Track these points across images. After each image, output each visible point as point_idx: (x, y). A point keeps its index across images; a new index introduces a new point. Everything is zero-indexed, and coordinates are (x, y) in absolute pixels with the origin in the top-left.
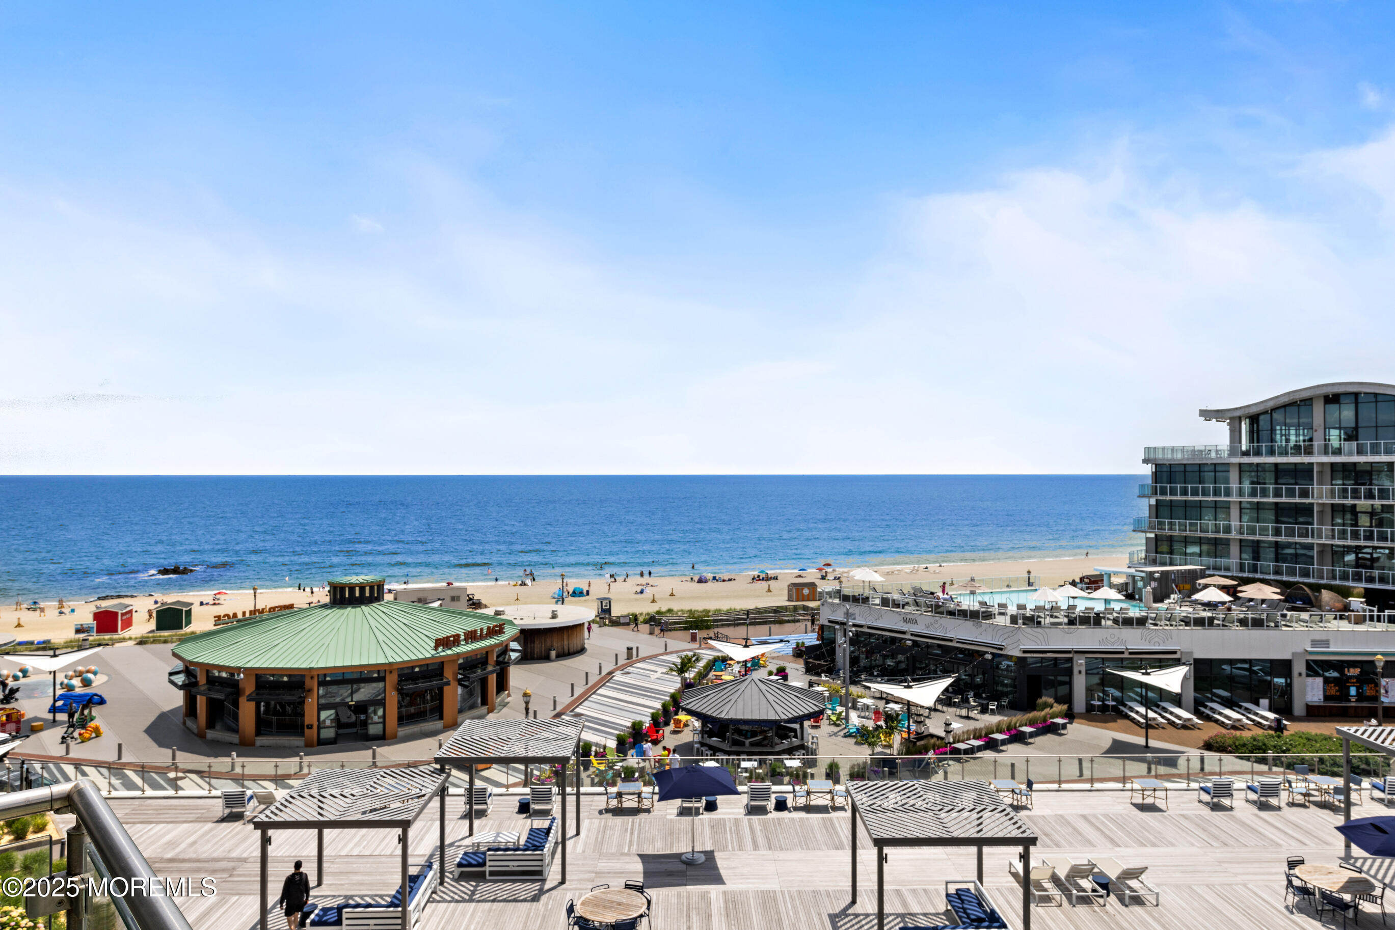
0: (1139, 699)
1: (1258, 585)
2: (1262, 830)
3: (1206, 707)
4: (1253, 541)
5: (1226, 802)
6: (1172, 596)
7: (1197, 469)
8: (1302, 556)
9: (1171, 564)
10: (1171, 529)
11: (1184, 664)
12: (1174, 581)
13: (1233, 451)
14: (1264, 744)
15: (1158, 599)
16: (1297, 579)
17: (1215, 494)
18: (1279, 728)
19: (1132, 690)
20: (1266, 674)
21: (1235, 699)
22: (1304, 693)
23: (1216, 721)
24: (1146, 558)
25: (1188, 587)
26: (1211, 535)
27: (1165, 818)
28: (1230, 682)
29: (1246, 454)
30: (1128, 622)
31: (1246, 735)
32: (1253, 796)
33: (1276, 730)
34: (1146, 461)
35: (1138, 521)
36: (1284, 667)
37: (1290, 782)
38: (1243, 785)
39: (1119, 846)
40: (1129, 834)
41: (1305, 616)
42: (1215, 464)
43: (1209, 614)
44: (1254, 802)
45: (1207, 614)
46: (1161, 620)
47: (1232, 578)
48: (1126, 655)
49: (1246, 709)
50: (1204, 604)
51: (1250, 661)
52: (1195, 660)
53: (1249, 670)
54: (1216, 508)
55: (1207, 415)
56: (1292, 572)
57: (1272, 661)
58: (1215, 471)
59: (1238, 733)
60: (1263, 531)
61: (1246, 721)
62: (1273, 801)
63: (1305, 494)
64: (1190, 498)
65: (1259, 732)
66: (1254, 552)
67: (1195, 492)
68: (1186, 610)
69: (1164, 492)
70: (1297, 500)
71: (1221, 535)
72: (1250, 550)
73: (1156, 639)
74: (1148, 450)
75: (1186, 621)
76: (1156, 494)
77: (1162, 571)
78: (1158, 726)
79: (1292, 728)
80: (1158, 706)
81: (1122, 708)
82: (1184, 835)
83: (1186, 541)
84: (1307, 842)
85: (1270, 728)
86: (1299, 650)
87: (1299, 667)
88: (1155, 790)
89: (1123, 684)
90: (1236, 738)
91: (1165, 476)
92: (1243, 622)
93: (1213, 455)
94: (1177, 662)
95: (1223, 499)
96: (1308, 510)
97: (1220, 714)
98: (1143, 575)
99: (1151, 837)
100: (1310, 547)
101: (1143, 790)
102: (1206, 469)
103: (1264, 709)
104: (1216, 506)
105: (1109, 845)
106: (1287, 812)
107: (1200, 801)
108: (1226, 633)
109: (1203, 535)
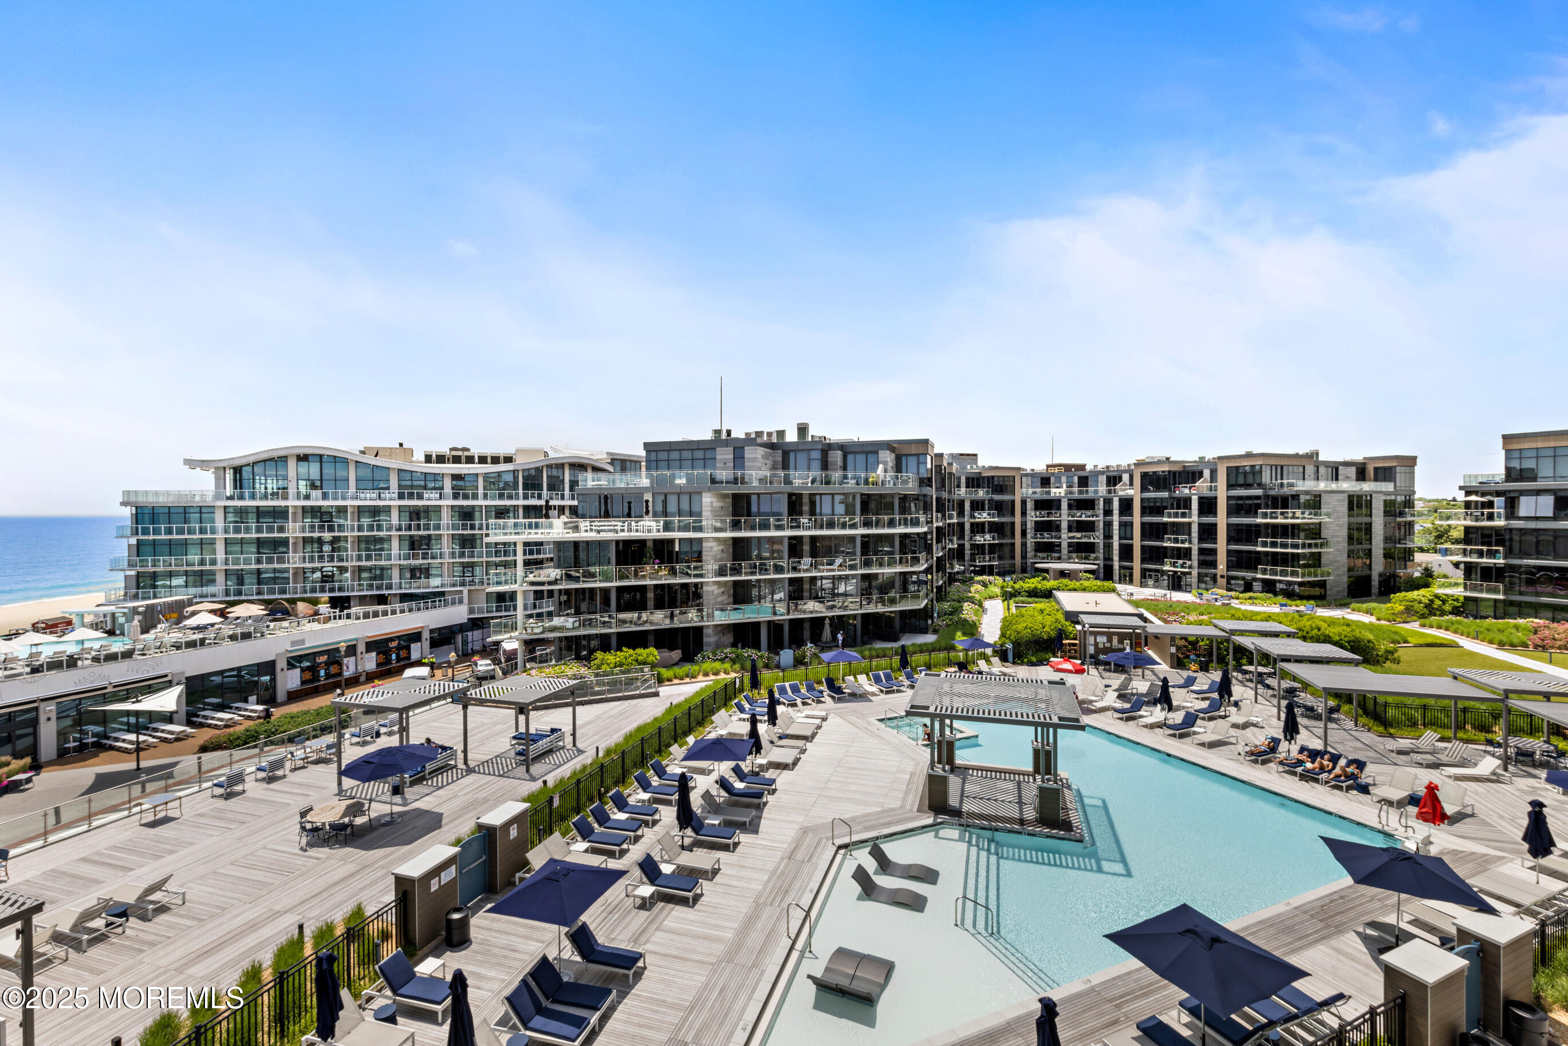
0: (125, 728)
1: (245, 605)
2: (272, 799)
3: (198, 716)
4: (238, 570)
5: (239, 788)
6: (159, 626)
7: (182, 510)
8: (279, 579)
9: (155, 597)
10: (154, 566)
11: (178, 684)
12: (160, 612)
13: (217, 496)
14: (257, 732)
15: (145, 630)
16: (277, 596)
17: (201, 533)
18: (268, 715)
19: (115, 721)
20: (253, 676)
21: (226, 703)
22: (286, 682)
23: (209, 726)
24: (126, 594)
25: (175, 615)
26: (197, 568)
27: (180, 824)
28: (220, 690)
29: (231, 498)
30: (112, 657)
31: (239, 729)
32: (261, 775)
33: (265, 718)
34: (124, 504)
35: (115, 561)
36: (269, 667)
37: (292, 753)
38: (253, 769)
39: (133, 869)
40: (142, 854)
41: (285, 624)
42: (201, 507)
43: (201, 636)
44: (263, 780)
45: (198, 636)
46: (149, 650)
47: (220, 602)
48: (110, 689)
49: (237, 708)
50: (192, 629)
51: (239, 669)
52: (187, 678)
53: (239, 676)
54: (202, 544)
55: (191, 463)
56: (272, 591)
57: (258, 665)
58: (201, 513)
59: (232, 730)
60: (247, 562)
61: (237, 718)
62: (279, 773)
63: (281, 529)
64: (175, 537)
65: (251, 723)
66: (238, 579)
67: (181, 531)
68: (176, 636)
69: (145, 532)
70: (276, 535)
71: (208, 567)
72: (234, 578)
73: (145, 668)
74: (127, 493)
75: (177, 646)
76: (137, 534)
77: (147, 605)
78: (150, 746)
79: (277, 712)
80: (147, 729)
81: (104, 741)
82: (202, 831)
83: (170, 575)
84: (309, 793)
85: (259, 717)
86: (282, 650)
87: (282, 664)
88: (166, 803)
89: (104, 718)
90: (230, 734)
91: (147, 518)
92: (233, 638)
93: (197, 499)
94: (170, 684)
95: (209, 536)
96: (285, 542)
97: (213, 718)
98: (126, 610)
99: (168, 847)
100: (286, 570)
101: (155, 807)
102: (192, 510)
103: (253, 704)
104: (202, 542)
105: (121, 874)
106: (293, 777)
107: (213, 796)
108: (217, 648)
109: (189, 568)
